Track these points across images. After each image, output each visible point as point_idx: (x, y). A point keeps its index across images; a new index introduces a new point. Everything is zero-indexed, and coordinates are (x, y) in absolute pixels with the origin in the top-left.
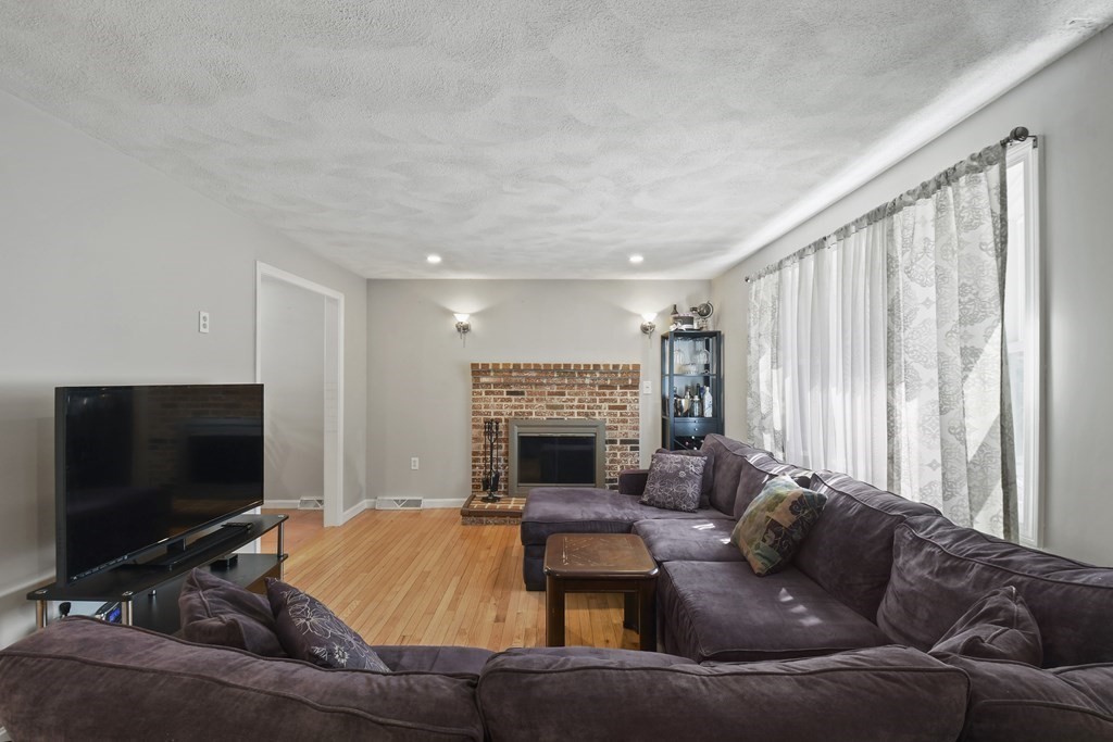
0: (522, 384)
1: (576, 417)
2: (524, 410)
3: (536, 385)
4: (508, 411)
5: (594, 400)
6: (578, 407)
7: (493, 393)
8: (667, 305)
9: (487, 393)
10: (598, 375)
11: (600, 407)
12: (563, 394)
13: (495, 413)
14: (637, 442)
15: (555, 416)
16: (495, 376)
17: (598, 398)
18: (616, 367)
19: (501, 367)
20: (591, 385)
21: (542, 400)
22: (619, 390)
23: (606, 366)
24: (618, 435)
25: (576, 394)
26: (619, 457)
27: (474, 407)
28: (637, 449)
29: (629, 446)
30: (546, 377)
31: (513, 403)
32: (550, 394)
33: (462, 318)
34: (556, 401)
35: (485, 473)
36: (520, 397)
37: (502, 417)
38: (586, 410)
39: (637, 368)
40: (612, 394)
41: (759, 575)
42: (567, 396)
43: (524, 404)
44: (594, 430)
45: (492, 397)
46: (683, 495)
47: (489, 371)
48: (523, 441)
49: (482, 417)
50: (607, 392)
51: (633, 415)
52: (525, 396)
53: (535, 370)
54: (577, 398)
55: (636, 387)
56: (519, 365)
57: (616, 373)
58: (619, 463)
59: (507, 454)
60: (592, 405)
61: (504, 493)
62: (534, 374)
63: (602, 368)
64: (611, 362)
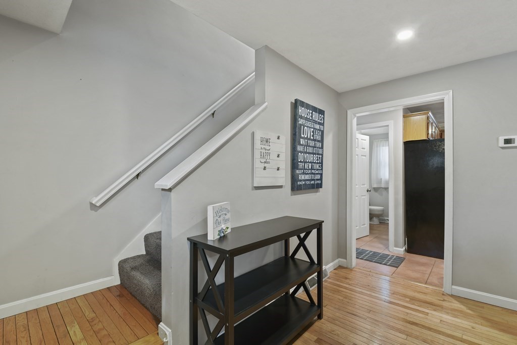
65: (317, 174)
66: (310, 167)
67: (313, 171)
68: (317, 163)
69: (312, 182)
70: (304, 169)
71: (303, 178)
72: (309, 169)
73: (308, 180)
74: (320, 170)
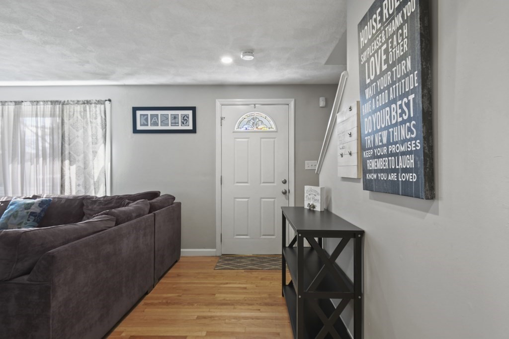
65: (403, 154)
66: (385, 141)
67: (393, 148)
68: (403, 122)
69: (393, 177)
70: (376, 147)
71: (373, 167)
72: (383, 145)
73: (382, 171)
74: (411, 140)
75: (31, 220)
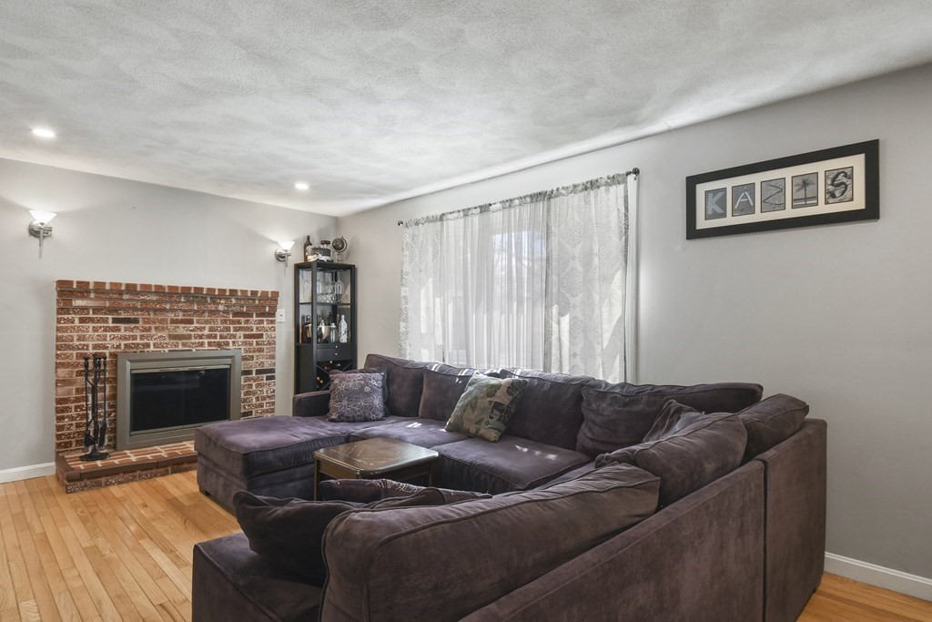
0: (135, 309)
1: (206, 347)
2: (138, 341)
3: (156, 311)
4: (115, 342)
5: (228, 329)
6: (209, 337)
7: (92, 320)
8: (302, 235)
9: (82, 321)
10: (234, 301)
11: (234, 336)
12: (191, 322)
13: (95, 347)
14: (273, 371)
15: (180, 348)
16: (97, 298)
17: (232, 326)
18: (254, 293)
19: (108, 287)
20: (224, 312)
21: (163, 328)
22: (255, 318)
23: (244, 292)
24: (253, 365)
25: (206, 322)
26: (254, 388)
27: (58, 339)
28: (273, 378)
29: (265, 376)
30: (171, 302)
31: (123, 333)
32: (173, 322)
33: (42, 215)
34: (182, 329)
35: (78, 426)
36: (132, 326)
37: (107, 352)
38: (218, 340)
39: (276, 294)
40: (247, 322)
41: (495, 442)
42: (195, 325)
43: (138, 334)
44: (229, 361)
45: (91, 325)
46: (371, 407)
47: (88, 292)
48: (137, 379)
49: (74, 353)
50: (243, 319)
51: (269, 343)
52: (141, 324)
53: (156, 293)
54: (207, 326)
55: (273, 315)
56: (135, 286)
57: (254, 300)
58: (254, 394)
59: (114, 397)
60: (225, 333)
61: (108, 446)
62: (154, 298)
63: (239, 294)
64: (250, 288)
75: (496, 418)
